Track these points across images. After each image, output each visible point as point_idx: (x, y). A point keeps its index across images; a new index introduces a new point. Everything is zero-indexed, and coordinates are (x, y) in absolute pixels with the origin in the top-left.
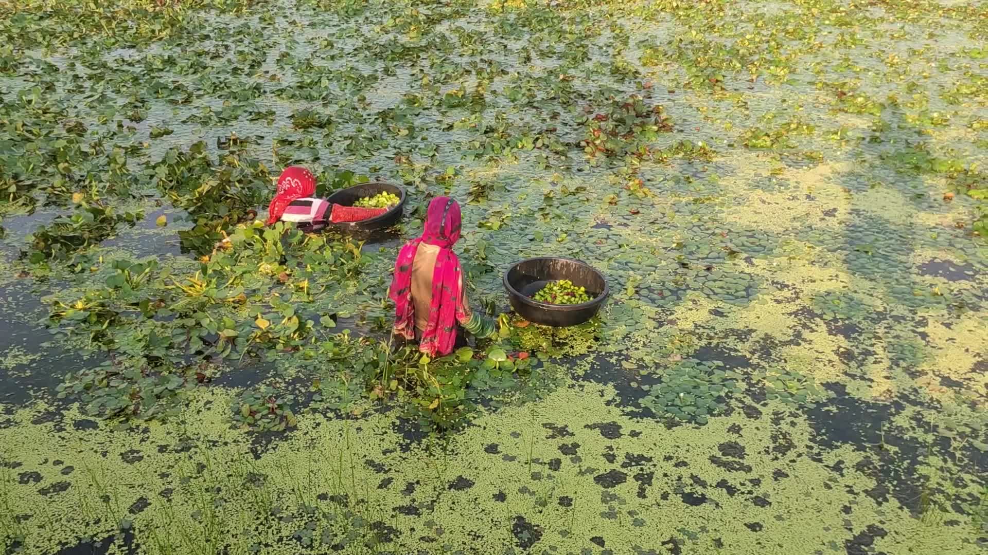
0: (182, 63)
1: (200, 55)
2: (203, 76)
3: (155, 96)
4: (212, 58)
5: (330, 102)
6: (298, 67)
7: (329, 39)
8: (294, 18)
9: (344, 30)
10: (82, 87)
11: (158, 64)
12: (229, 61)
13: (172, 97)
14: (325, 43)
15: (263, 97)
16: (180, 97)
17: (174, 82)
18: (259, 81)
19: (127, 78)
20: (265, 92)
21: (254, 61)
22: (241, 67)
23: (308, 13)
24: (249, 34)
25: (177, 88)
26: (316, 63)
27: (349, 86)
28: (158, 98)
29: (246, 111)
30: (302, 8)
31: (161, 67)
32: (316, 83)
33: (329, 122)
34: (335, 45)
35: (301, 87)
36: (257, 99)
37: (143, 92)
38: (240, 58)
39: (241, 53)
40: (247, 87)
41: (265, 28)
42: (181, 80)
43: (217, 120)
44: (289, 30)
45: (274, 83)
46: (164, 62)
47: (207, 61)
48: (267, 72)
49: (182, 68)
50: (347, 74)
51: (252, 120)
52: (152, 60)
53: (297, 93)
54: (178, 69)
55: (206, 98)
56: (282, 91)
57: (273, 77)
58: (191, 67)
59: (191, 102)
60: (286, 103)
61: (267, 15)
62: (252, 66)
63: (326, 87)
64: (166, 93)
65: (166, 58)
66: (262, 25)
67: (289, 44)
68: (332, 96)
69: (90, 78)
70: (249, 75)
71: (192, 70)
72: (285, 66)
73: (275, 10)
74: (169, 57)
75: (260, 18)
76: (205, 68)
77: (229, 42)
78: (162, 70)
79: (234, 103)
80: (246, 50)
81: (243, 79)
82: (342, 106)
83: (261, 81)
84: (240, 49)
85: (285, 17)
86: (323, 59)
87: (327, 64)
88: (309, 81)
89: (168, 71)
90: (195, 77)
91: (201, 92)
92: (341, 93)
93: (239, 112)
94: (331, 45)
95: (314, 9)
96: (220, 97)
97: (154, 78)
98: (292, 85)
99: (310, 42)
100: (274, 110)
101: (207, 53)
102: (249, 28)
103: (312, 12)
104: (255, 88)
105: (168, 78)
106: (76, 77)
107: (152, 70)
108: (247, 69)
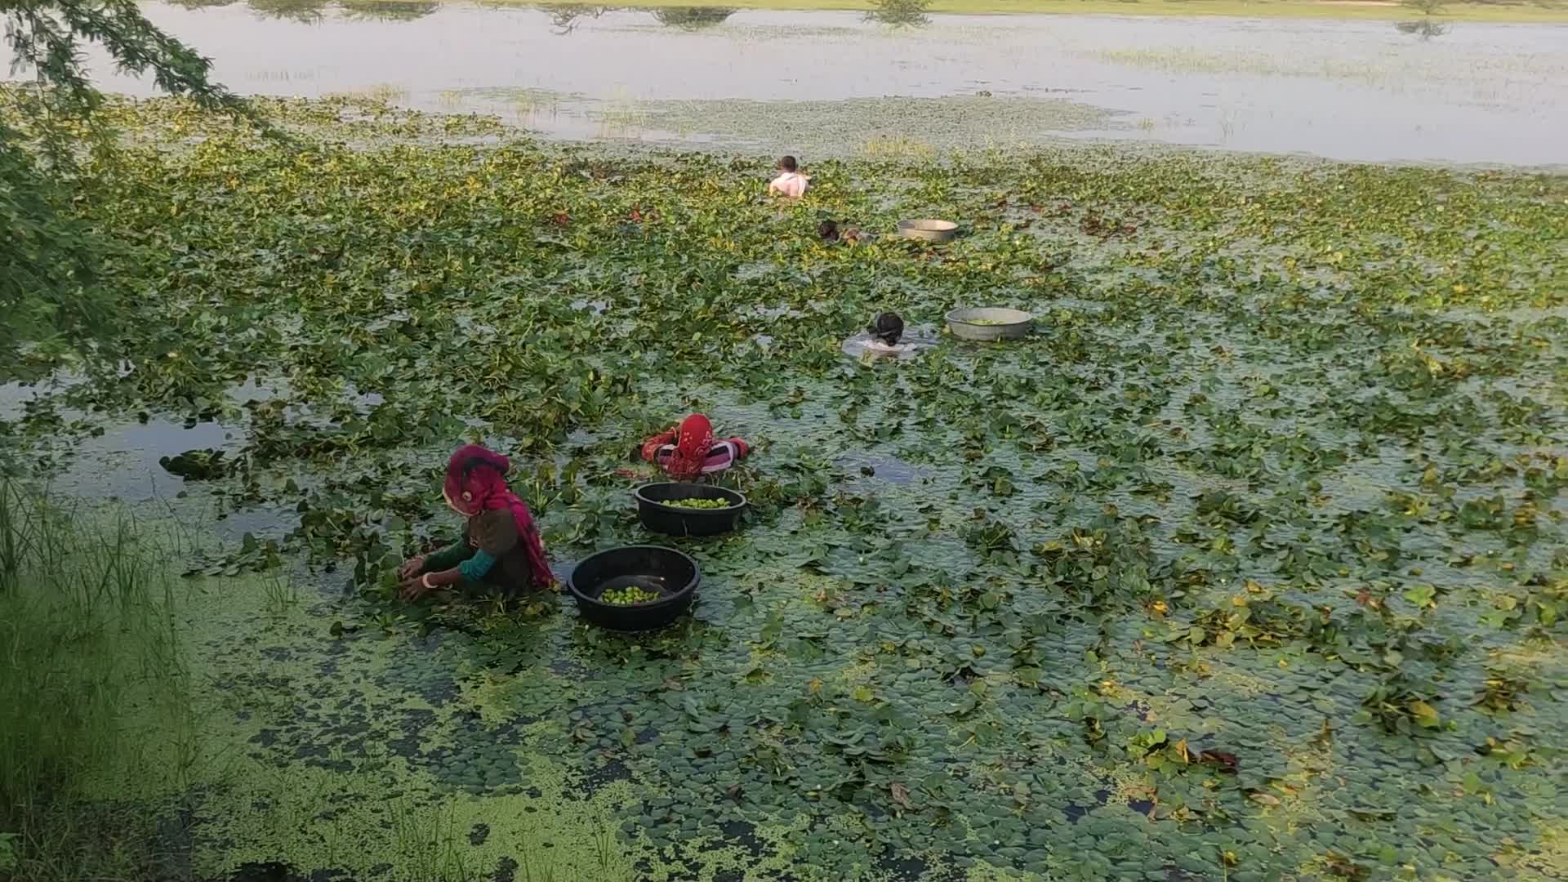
0: (1043, 391)
1: (1071, 382)
2: (1070, 417)
3: (1000, 434)
4: (1088, 390)
5: (1262, 485)
6: (1216, 422)
7: (1273, 383)
8: (1220, 343)
9: (1298, 371)
10: (906, 407)
11: (1010, 390)
12: (1112, 396)
13: (1022, 439)
14: (1266, 389)
15: (1157, 460)
16: (1035, 441)
17: (1028, 418)
18: (1153, 435)
19: (966, 403)
20: (1160, 453)
21: (1149, 402)
22: (1129, 408)
23: (1242, 337)
24: (1148, 360)
25: (1033, 428)
26: (1248, 418)
27: (1297, 464)
28: (1003, 437)
29: (1129, 478)
30: (1235, 328)
31: (1014, 393)
32: (1243, 451)
33: (1256, 517)
34: (1280, 393)
35: (1218, 454)
36: (1148, 463)
37: (984, 425)
38: (1129, 394)
39: (1132, 387)
40: (1135, 441)
41: (1173, 354)
42: (1039, 417)
43: (1087, 483)
44: (1211, 361)
45: (1176, 440)
46: (1019, 387)
47: (1081, 393)
48: (1168, 422)
49: (1043, 399)
50: (1295, 443)
51: (1137, 492)
52: (1003, 383)
53: (1211, 462)
54: (1036, 399)
55: (1072, 448)
56: (1188, 454)
57: (1176, 432)
58: (1056, 400)
59: (1049, 451)
60: (1191, 475)
61: (1179, 334)
62: (1145, 410)
63: (1258, 459)
64: (1016, 433)
65: (1023, 381)
66: (1170, 349)
67: (1207, 384)
68: (1265, 476)
69: (917, 396)
70: (1139, 423)
71: (1056, 405)
72: (1196, 417)
73: (1194, 328)
74: (1028, 380)
75: (1168, 338)
76: (1075, 402)
77: (1117, 368)
78: (1014, 398)
79: (1113, 463)
80: (1140, 383)
81: (1131, 428)
82: (1280, 494)
83: (1157, 434)
84: (1130, 381)
85: (1207, 340)
86: (1258, 413)
87: (1262, 422)
88: (1232, 446)
89: (1022, 401)
90: (1059, 414)
91: (1067, 439)
92: (1282, 473)
93: (1120, 478)
94: (1274, 392)
95: (1254, 333)
96: (1092, 449)
97: (1001, 407)
98: (1203, 446)
99: (1241, 384)
100: (1171, 483)
101: (1082, 381)
102: (1149, 351)
103: (1251, 338)
104: (1146, 445)
105: (1020, 410)
106: (900, 392)
107: (1001, 396)
108: (1136, 413)
